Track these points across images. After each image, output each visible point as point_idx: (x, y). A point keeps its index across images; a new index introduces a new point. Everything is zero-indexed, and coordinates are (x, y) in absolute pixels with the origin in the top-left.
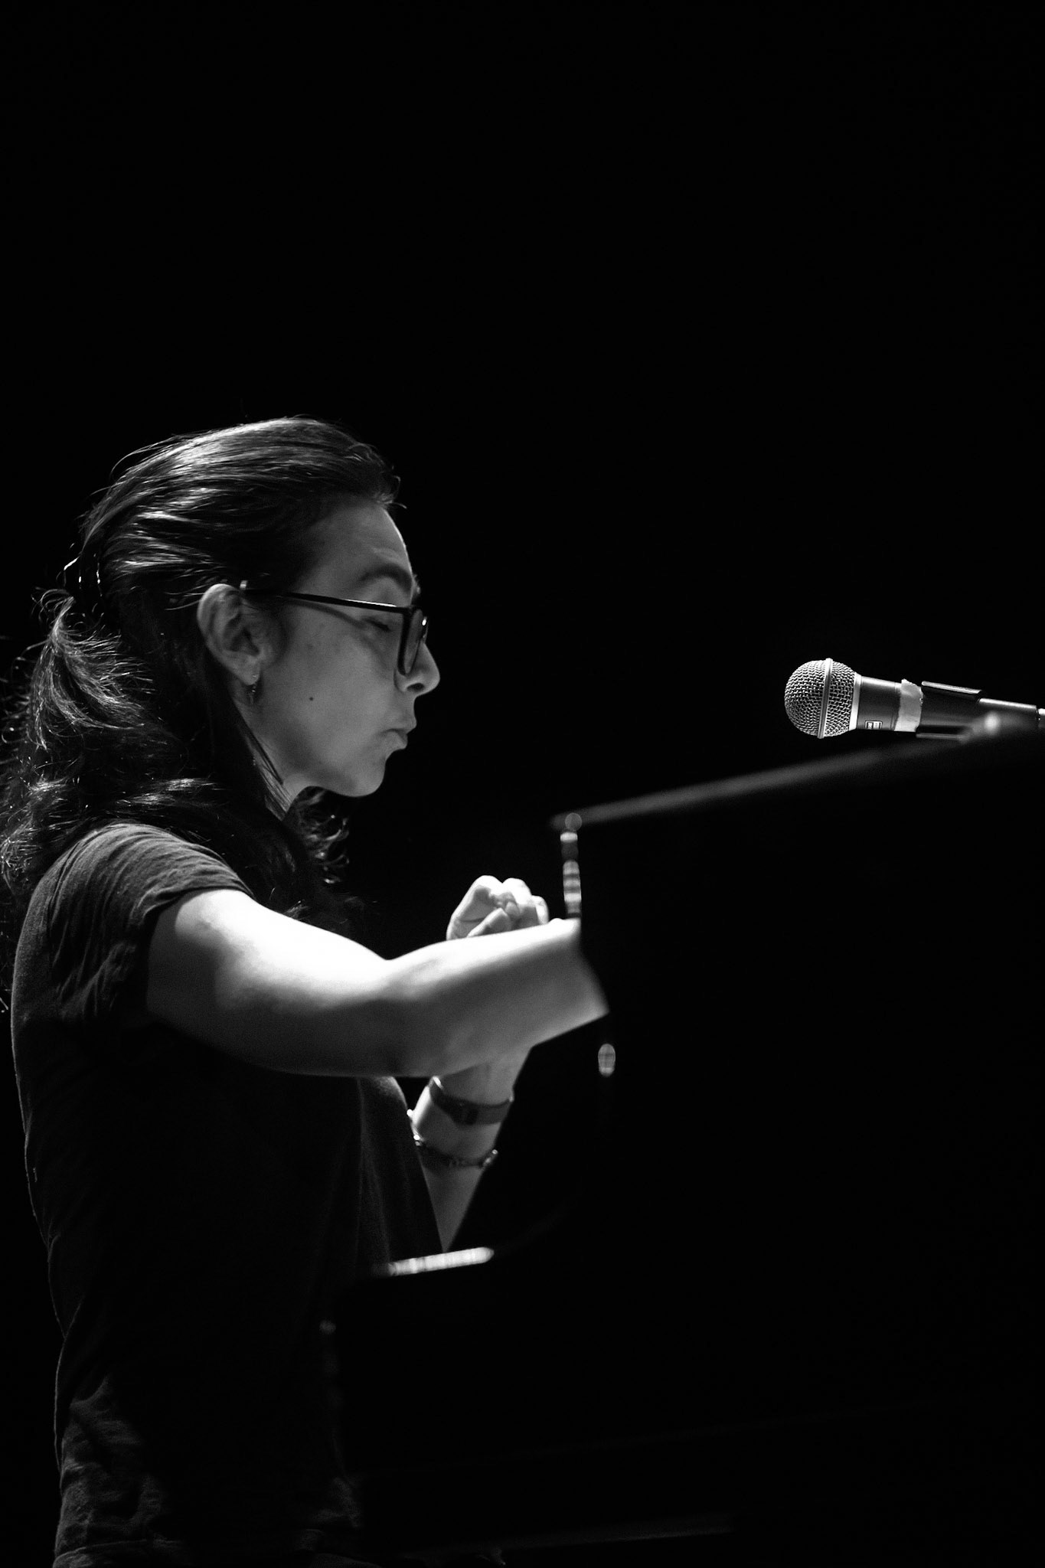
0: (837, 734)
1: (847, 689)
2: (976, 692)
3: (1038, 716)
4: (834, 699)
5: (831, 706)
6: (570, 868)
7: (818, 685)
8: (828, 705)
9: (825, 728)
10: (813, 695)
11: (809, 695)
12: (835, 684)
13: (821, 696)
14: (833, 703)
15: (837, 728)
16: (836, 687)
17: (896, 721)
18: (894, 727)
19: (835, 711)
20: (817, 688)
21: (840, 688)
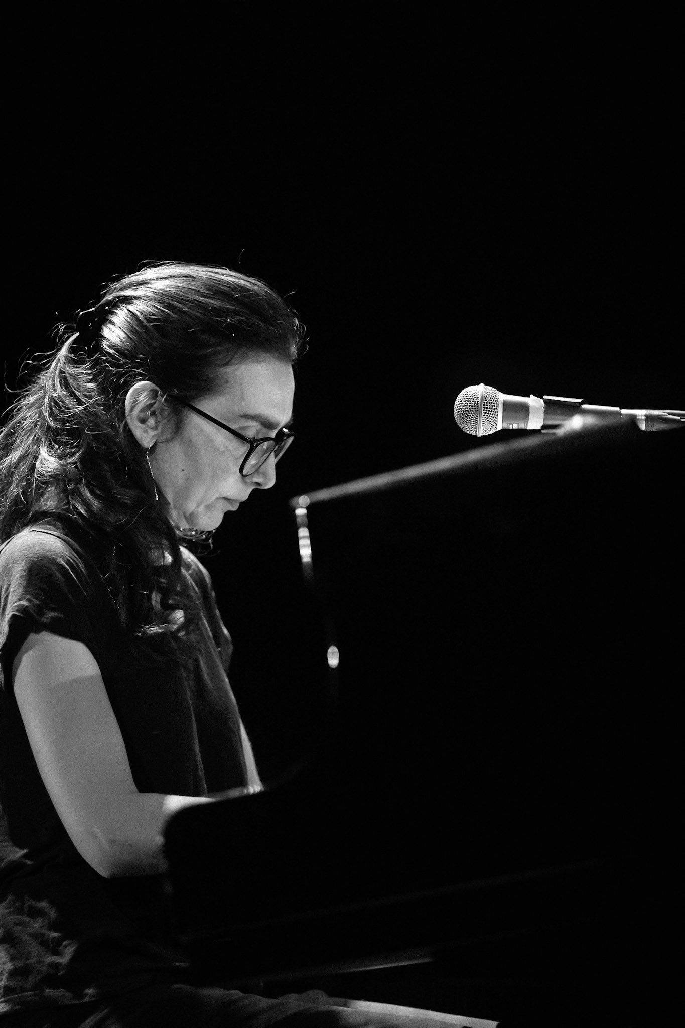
0: (489, 433)
1: (494, 403)
2: (580, 400)
3: (620, 414)
4: (486, 410)
5: (484, 415)
6: (303, 532)
7: (475, 402)
8: (483, 414)
9: (481, 429)
10: (472, 408)
11: (470, 408)
12: (486, 400)
13: (478, 409)
14: (485, 413)
15: (489, 429)
16: (487, 403)
17: (528, 422)
18: (527, 427)
19: (487, 418)
20: (474, 404)
21: (489, 403)
